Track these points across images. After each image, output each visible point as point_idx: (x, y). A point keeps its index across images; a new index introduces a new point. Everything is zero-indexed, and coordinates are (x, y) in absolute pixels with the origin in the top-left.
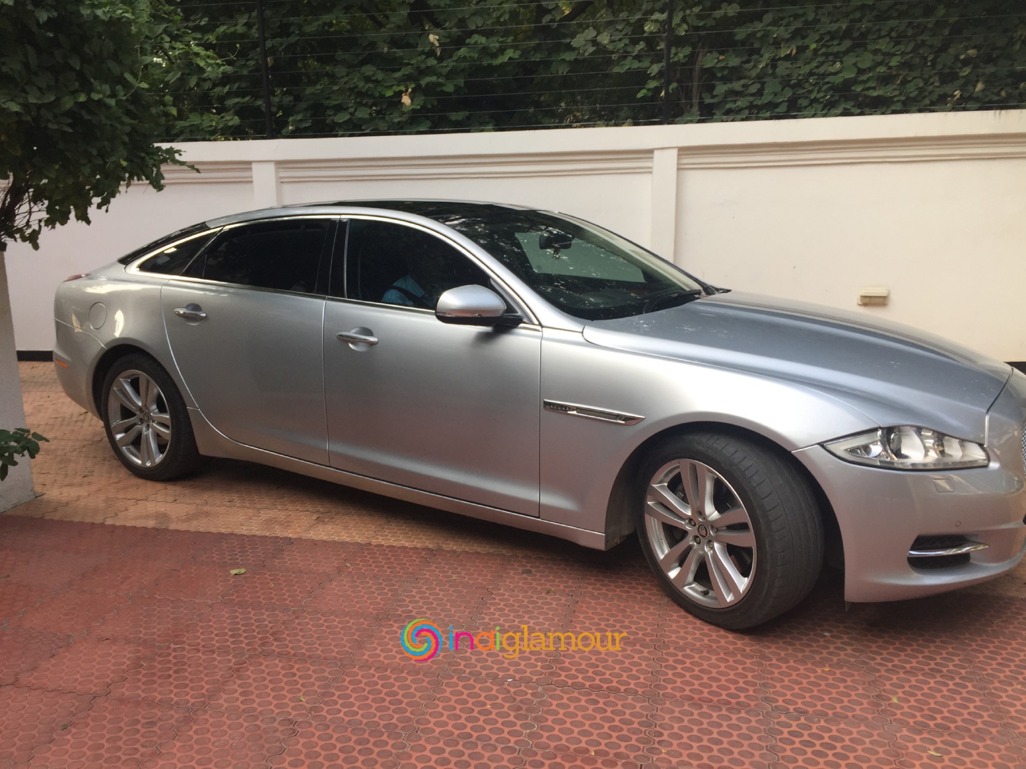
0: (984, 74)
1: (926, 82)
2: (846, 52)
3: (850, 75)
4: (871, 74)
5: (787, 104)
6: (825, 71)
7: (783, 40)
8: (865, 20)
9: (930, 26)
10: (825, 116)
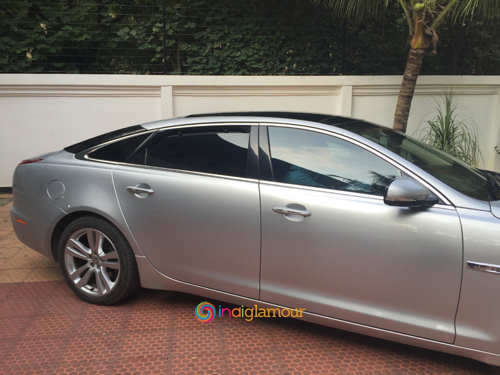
0: (296, 60)
1: (274, 62)
2: (243, 47)
3: (244, 58)
4: (252, 58)
5: (219, 69)
6: (234, 55)
7: (216, 40)
8: (248, 35)
9: (274, 39)
10: (235, 75)
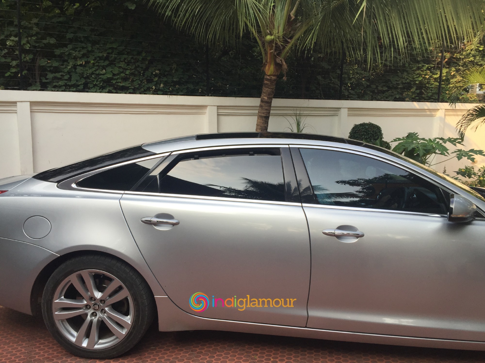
0: (163, 81)
1: (141, 82)
2: (107, 66)
3: (110, 76)
4: (118, 77)
5: (82, 86)
6: (99, 73)
7: (78, 57)
8: (113, 54)
9: (140, 59)
10: (100, 92)
